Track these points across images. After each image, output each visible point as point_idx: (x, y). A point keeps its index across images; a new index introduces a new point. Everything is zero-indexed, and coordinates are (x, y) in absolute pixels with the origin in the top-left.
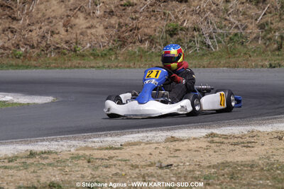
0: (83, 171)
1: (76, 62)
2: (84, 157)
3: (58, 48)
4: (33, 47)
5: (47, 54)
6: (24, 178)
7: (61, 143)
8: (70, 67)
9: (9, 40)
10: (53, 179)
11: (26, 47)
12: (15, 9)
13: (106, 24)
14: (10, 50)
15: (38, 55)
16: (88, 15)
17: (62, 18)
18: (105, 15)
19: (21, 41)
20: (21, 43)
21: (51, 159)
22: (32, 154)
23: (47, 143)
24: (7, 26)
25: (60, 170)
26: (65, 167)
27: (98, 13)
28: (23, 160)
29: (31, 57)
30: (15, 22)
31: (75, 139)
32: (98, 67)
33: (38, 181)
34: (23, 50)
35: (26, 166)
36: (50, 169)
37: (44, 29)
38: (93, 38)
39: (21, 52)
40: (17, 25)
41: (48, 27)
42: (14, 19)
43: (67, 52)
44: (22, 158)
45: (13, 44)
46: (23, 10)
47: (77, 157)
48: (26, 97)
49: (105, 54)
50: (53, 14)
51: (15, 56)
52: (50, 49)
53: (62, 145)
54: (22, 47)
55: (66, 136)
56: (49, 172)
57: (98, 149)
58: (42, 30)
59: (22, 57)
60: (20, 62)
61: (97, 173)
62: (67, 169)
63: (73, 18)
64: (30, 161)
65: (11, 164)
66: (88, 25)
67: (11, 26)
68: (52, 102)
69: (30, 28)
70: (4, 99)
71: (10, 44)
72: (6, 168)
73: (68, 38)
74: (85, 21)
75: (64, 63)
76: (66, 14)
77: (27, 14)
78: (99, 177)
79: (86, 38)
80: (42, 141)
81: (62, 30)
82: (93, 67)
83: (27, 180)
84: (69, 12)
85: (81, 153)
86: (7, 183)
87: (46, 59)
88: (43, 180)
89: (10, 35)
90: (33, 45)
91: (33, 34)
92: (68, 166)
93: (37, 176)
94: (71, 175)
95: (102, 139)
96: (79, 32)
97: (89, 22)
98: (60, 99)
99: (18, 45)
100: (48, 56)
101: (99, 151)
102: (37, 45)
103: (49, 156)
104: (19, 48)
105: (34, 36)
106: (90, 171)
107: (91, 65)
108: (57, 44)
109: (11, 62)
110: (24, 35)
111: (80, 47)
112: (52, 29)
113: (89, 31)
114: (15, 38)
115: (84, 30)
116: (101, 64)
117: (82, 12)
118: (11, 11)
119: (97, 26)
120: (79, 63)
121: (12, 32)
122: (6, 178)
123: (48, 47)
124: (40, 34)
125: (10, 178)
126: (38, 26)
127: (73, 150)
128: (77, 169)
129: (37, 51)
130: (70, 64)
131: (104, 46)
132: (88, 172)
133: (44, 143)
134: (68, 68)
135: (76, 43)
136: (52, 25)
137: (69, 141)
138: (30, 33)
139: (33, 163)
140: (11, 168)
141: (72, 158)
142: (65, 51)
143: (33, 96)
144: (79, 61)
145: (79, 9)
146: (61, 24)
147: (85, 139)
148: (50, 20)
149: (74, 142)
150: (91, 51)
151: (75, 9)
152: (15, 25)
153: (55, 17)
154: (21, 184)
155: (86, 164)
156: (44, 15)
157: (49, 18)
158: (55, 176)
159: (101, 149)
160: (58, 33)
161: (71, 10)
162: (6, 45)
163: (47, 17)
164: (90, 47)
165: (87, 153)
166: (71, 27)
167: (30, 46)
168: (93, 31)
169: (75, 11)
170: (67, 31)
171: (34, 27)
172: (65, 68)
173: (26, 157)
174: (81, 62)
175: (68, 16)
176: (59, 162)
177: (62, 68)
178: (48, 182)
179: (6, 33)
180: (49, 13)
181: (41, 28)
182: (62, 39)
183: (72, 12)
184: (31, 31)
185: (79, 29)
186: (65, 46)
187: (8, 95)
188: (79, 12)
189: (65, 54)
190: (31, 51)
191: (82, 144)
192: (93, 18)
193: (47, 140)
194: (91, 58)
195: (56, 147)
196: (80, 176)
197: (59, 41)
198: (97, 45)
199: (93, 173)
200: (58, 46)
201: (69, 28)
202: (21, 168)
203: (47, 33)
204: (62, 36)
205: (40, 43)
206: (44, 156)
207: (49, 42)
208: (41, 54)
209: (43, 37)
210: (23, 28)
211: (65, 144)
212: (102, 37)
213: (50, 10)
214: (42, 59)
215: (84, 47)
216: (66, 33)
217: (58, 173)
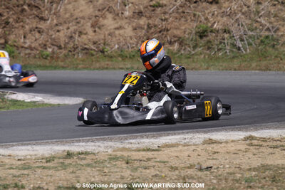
1: (104, 63)
2: (122, 157)
3: (86, 49)
4: (60, 47)
5: (74, 55)
7: (98, 144)
8: (99, 69)
9: (36, 40)
10: (93, 180)
11: (53, 47)
12: (43, 9)
13: (135, 24)
14: (37, 50)
15: (66, 56)
16: (117, 15)
17: (90, 19)
18: (134, 16)
19: (48, 41)
20: (48, 43)
21: (88, 160)
22: (69, 155)
23: (84, 144)
24: (34, 26)
25: (99, 170)
27: (127, 13)
28: (61, 160)
29: (58, 58)
30: (42, 22)
31: (111, 140)
32: (127, 69)
33: (78, 182)
34: (50, 50)
35: (64, 167)
36: (89, 169)
37: (72, 29)
38: (121, 39)
39: (48, 53)
40: (45, 25)
41: (75, 27)
42: (42, 19)
43: (95, 53)
44: (59, 158)
45: (40, 44)
46: (51, 10)
47: (115, 158)
48: (56, 98)
49: (133, 56)
50: (81, 15)
51: (42, 56)
52: (77, 51)
53: (99, 146)
54: (50, 47)
55: (102, 137)
56: (89, 173)
57: (135, 151)
58: (70, 30)
59: (49, 58)
62: (106, 170)
63: (101, 19)
64: (68, 161)
65: (49, 164)
66: (116, 26)
67: (39, 26)
69: (57, 28)
71: (37, 44)
72: (44, 168)
73: (96, 38)
74: (112, 22)
76: (94, 15)
77: (54, 14)
79: (114, 39)
80: (78, 142)
81: (90, 31)
83: (67, 180)
84: (97, 13)
85: (119, 154)
88: (83, 180)
90: (60, 46)
91: (61, 34)
92: (107, 167)
93: (77, 177)
94: (110, 176)
95: (138, 140)
96: (107, 33)
97: (117, 23)
99: (45, 45)
100: (76, 57)
102: (65, 45)
103: (87, 157)
104: (46, 49)
105: (62, 36)
106: (129, 172)
107: (121, 66)
108: (85, 44)
109: (38, 63)
110: (51, 35)
111: (108, 48)
112: (80, 29)
113: (117, 32)
114: (42, 39)
115: (112, 31)
117: (111, 12)
118: (39, 11)
119: (126, 27)
120: (108, 65)
121: (39, 32)
124: (68, 34)
125: (49, 178)
126: (66, 26)
127: (110, 151)
128: (116, 170)
129: (64, 52)
130: (98, 65)
131: (132, 48)
133: (81, 144)
135: (104, 44)
136: (80, 25)
137: (105, 142)
138: (58, 33)
139: (71, 164)
140: (49, 168)
141: (110, 159)
142: (92, 52)
143: (63, 97)
144: (107, 63)
145: (108, 10)
146: (89, 24)
147: (121, 140)
148: (78, 21)
149: (110, 143)
150: (119, 53)
151: (103, 10)
152: (42, 25)
153: (83, 18)
155: (124, 165)
156: (72, 15)
157: (77, 19)
158: (94, 177)
159: (138, 150)
160: (86, 34)
162: (33, 45)
163: (75, 17)
164: (118, 48)
165: (125, 154)
166: (99, 28)
167: (57, 46)
168: (121, 32)
169: (104, 12)
170: (95, 31)
171: (61, 28)
172: (94, 69)
173: (63, 158)
175: (96, 16)
176: (97, 163)
179: (33, 33)
180: (77, 14)
181: (68, 28)
182: (90, 40)
183: (100, 13)
184: (58, 31)
185: (107, 30)
186: (92, 47)
188: (107, 13)
189: (93, 55)
190: (59, 51)
191: (119, 145)
192: (122, 19)
193: (83, 141)
194: (120, 59)
195: (94, 148)
196: (119, 176)
197: (86, 42)
198: (125, 47)
199: (133, 174)
200: (86, 46)
201: (97, 29)
202: (60, 168)
203: (75, 34)
204: (90, 37)
205: (68, 43)
206: (82, 156)
207: (76, 43)
208: (68, 54)
209: (71, 37)
210: (51, 28)
211: (102, 145)
212: (131, 38)
213: (79, 10)
214: (69, 60)
215: (112, 48)
216: (94, 34)
217: (97, 173)
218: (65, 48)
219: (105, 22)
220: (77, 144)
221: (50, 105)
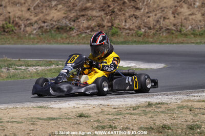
0: (186, 117)
1: (181, 39)
2: (187, 107)
3: (168, 29)
4: (150, 28)
5: (160, 33)
6: (144, 121)
7: (171, 97)
8: (177, 43)
9: (133, 24)
10: (165, 122)
11: (145, 28)
12: (138, 2)
13: (203, 12)
14: (134, 30)
15: (154, 34)
16: (190, 6)
17: (171, 8)
18: (202, 5)
19: (141, 24)
20: (141, 26)
21: (163, 108)
22: (150, 105)
23: (161, 97)
24: (132, 13)
25: (170, 116)
26: (173, 114)
27: (198, 4)
28: (144, 109)
29: (148, 36)
30: (138, 11)
31: (180, 94)
32: (197, 43)
33: (154, 124)
34: (143, 30)
35: (145, 113)
36: (163, 115)
37: (159, 15)
38: (194, 22)
39: (142, 32)
40: (139, 13)
41: (161, 14)
42: (137, 8)
43: (174, 32)
44: (142, 107)
45: (136, 27)
46: (144, 2)
47: (182, 107)
48: (146, 64)
49: (202, 34)
50: (165, 5)
51: (137, 34)
52: (162, 30)
53: (171, 99)
54: (143, 28)
55: (174, 92)
56: (162, 118)
57: (197, 102)
58: (157, 16)
59: (142, 36)
60: (141, 39)
61: (197, 118)
62: (175, 115)
63: (179, 8)
64: (148, 109)
65: (134, 111)
66: (190, 13)
67: (135, 14)
68: (164, 68)
69: (148, 15)
70: (130, 66)
71: (134, 27)
72: (131, 114)
73: (175, 22)
74: (188, 10)
75: (172, 40)
76: (174, 5)
77: (146, 5)
78: (198, 121)
79: (188, 22)
80: (156, 95)
81: (171, 17)
82: (193, 43)
83: (146, 123)
84: (176, 4)
85: (185, 104)
86: (132, 125)
87: (159, 37)
88: (158, 123)
89: (134, 20)
90: (150, 27)
91: (151, 19)
92: (176, 113)
93: (154, 120)
94: (177, 119)
95: (200, 94)
96: (183, 18)
97: (190, 11)
98: (170, 66)
99: (139, 27)
100: (161, 35)
101: (198, 103)
102: (153, 27)
103: (162, 106)
104: (140, 29)
105: (151, 21)
106: (191, 117)
107: (192, 41)
108: (168, 26)
109: (135, 39)
110: (144, 20)
111: (184, 28)
112: (164, 16)
113: (190, 17)
114: (137, 23)
115: (187, 16)
116: (199, 41)
117: (186, 3)
118: (135, 3)
119: (197, 13)
120: (183, 40)
121: (135, 18)
122: (131, 121)
123: (161, 28)
124: (156, 19)
125: (134, 122)
126: (154, 13)
127: (179, 102)
128: (182, 115)
129: (153, 31)
130: (176, 41)
131: (201, 28)
132: (190, 118)
133: (158, 97)
134: (176, 44)
135: (181, 26)
136: (164, 12)
137: (176, 96)
138: (148, 19)
139: (150, 111)
140: (135, 114)
141: (179, 108)
142: (173, 31)
143: (150, 64)
144: (183, 39)
145: (184, 2)
146: (171, 12)
147: (187, 94)
148: (163, 9)
149: (179, 97)
150: (192, 32)
151: (181, 1)
152: (138, 13)
153: (166, 7)
154: (142, 126)
155: (188, 112)
156: (158, 6)
157: (162, 8)
158: (166, 120)
159: (199, 101)
160: (168, 19)
161: (178, 2)
162: (131, 27)
163: (160, 7)
164: (191, 29)
165: (189, 104)
166: (178, 14)
167: (148, 27)
168: (194, 17)
169: (181, 3)
170: (175, 17)
171: (151, 15)
172: (173, 43)
173: (146, 107)
174: (185, 39)
175: (175, 6)
176: (169, 111)
177: (171, 43)
178: (161, 125)
179: (131, 18)
180: (162, 4)
181: (156, 15)
182: (171, 23)
183: (178, 4)
184: (149, 17)
185: (183, 16)
186: (173, 28)
187: (132, 63)
188: (183, 4)
189: (173, 34)
190: (149, 31)
191: (185, 98)
192: (194, 8)
193: (161, 95)
194: (192, 36)
195: (167, 100)
196: (184, 120)
197: (169, 24)
198: (196, 27)
199: (194, 118)
200: (168, 28)
201: (176, 15)
202: (142, 114)
203: (161, 18)
204: (171, 21)
205: (156, 25)
206: (158, 106)
207: (161, 25)
208: (156, 33)
209: (158, 21)
210: (143, 15)
211: (173, 98)
212: (200, 21)
213: (163, 2)
214: (157, 37)
215: (186, 29)
216: (174, 19)
217: (168, 118)
218: (154, 28)
219: (182, 10)
220: (156, 97)
221: (141, 69)
